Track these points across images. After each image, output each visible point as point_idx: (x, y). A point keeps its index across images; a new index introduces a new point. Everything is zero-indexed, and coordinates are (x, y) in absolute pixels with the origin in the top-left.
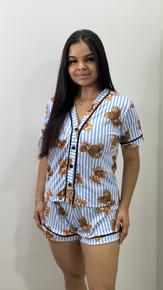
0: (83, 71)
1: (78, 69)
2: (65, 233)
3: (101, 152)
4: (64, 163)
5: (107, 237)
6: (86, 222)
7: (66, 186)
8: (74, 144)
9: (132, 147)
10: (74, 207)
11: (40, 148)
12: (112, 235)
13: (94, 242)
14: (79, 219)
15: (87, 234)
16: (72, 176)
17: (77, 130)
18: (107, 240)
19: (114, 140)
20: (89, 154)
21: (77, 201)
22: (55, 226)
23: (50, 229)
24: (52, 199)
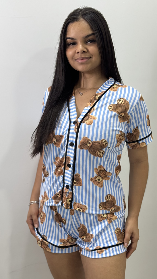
0: (82, 54)
1: (77, 52)
2: (63, 243)
3: (104, 150)
4: (61, 161)
5: (111, 249)
6: (86, 231)
7: (63, 188)
8: (72, 140)
9: (141, 146)
10: (72, 213)
11: (33, 142)
12: (117, 247)
13: (96, 255)
14: (78, 227)
15: (89, 246)
16: (70, 176)
17: (76, 123)
18: (111, 252)
19: (119, 137)
20: (89, 152)
21: (76, 206)
22: (51, 235)
23: (45, 238)
24: (47, 203)
